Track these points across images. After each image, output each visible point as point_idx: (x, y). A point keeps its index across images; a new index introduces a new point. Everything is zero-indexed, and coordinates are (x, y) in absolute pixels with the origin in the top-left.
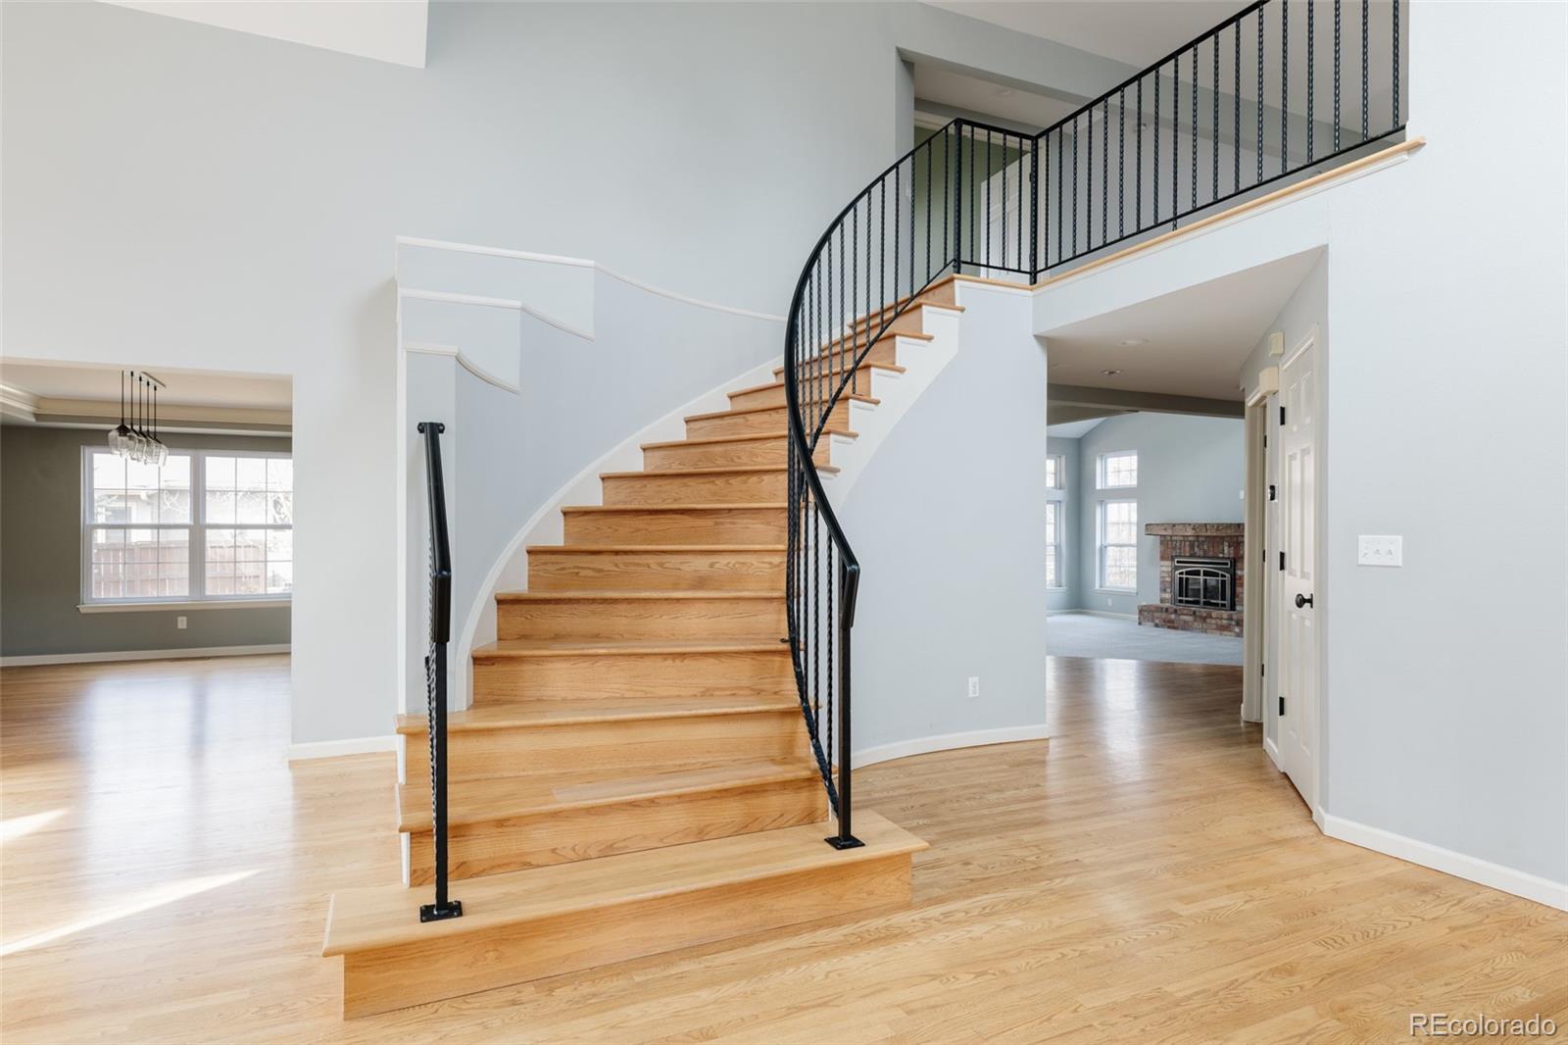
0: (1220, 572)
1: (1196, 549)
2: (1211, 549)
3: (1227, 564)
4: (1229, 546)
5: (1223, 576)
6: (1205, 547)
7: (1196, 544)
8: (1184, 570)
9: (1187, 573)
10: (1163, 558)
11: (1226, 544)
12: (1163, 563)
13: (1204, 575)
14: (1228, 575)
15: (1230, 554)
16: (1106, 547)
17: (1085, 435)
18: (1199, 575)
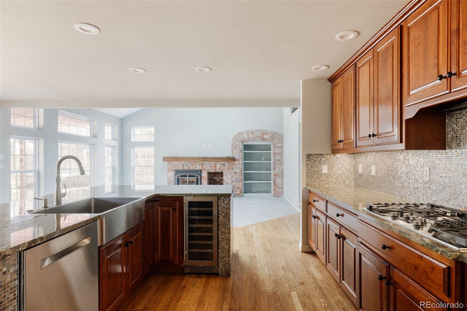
0: (196, 175)
1: (185, 167)
2: (192, 167)
3: (199, 172)
4: (199, 165)
5: (197, 176)
6: (189, 166)
7: (185, 164)
8: (180, 175)
9: (181, 176)
10: (169, 171)
11: (198, 164)
12: (169, 173)
13: (189, 177)
14: (199, 176)
15: (199, 168)
16: (135, 167)
17: (125, 117)
18: (187, 177)
